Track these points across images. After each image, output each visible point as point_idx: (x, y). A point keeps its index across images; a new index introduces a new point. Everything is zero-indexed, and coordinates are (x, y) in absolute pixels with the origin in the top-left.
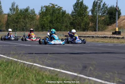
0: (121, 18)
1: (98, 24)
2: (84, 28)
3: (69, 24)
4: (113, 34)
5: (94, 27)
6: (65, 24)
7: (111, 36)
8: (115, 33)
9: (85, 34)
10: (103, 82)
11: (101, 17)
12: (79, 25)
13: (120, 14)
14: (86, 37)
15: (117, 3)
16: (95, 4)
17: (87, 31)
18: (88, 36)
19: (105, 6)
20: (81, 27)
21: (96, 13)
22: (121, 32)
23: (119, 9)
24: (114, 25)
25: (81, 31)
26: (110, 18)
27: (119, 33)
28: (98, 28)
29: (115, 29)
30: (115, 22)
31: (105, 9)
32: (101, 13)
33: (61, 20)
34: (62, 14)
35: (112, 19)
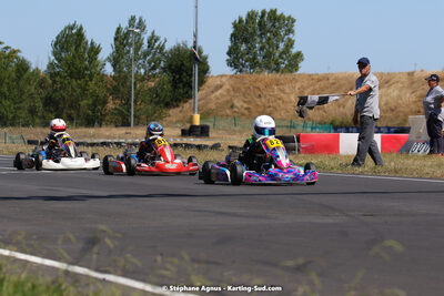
0: (210, 82)
1: (135, 101)
2: (88, 115)
3: (39, 104)
4: (185, 133)
5: (121, 113)
6: (26, 104)
7: (178, 141)
8: (191, 131)
9: (93, 136)
11: (143, 79)
12: (74, 105)
13: (204, 70)
14: (97, 144)
15: (195, 36)
16: (121, 39)
17: (101, 125)
18: (102, 141)
19: (157, 44)
20: (79, 110)
21: (129, 66)
22: (211, 130)
23: (204, 54)
24: (187, 106)
25: (81, 125)
26: (175, 84)
27: (203, 131)
28: (135, 117)
29: (191, 119)
30: (190, 97)
31: (158, 56)
32: (143, 66)
33: (15, 92)
34: (18, 71)
35: (181, 85)
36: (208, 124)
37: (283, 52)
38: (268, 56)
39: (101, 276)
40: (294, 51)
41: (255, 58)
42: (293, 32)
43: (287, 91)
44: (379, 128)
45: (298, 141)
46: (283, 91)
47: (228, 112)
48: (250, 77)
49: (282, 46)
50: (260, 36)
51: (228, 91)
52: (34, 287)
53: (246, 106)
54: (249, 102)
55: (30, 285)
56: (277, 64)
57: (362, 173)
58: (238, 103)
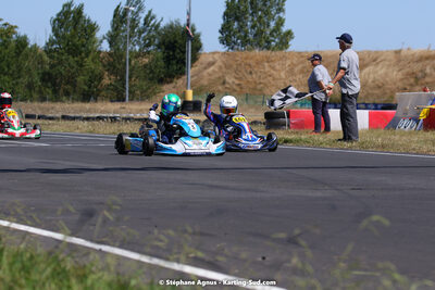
0: (203, 59)
1: (130, 78)
2: (84, 90)
3: (37, 79)
5: (116, 89)
6: (25, 80)
9: (89, 111)
10: (145, 259)
11: (138, 55)
12: (71, 81)
13: (197, 47)
14: (93, 119)
15: (189, 14)
16: (120, 18)
17: (96, 100)
18: (97, 115)
19: (152, 22)
21: (125, 44)
23: (197, 31)
24: (180, 82)
25: (77, 100)
26: (168, 60)
27: (195, 107)
28: (130, 92)
29: (185, 94)
30: (183, 73)
31: (153, 33)
32: (138, 43)
33: (14, 67)
34: (17, 47)
35: (174, 62)
36: (200, 99)
37: (274, 31)
38: (259, 34)
39: (97, 247)
40: (284, 29)
41: (246, 36)
42: (283, 11)
43: (278, 67)
44: (366, 104)
45: (289, 117)
46: (273, 68)
47: (220, 88)
48: (242, 54)
49: (272, 24)
50: (252, 15)
51: (220, 67)
52: (32, 257)
53: (237, 82)
54: (240, 79)
55: (28, 255)
56: (269, 42)
57: (350, 148)
58: (230, 79)
